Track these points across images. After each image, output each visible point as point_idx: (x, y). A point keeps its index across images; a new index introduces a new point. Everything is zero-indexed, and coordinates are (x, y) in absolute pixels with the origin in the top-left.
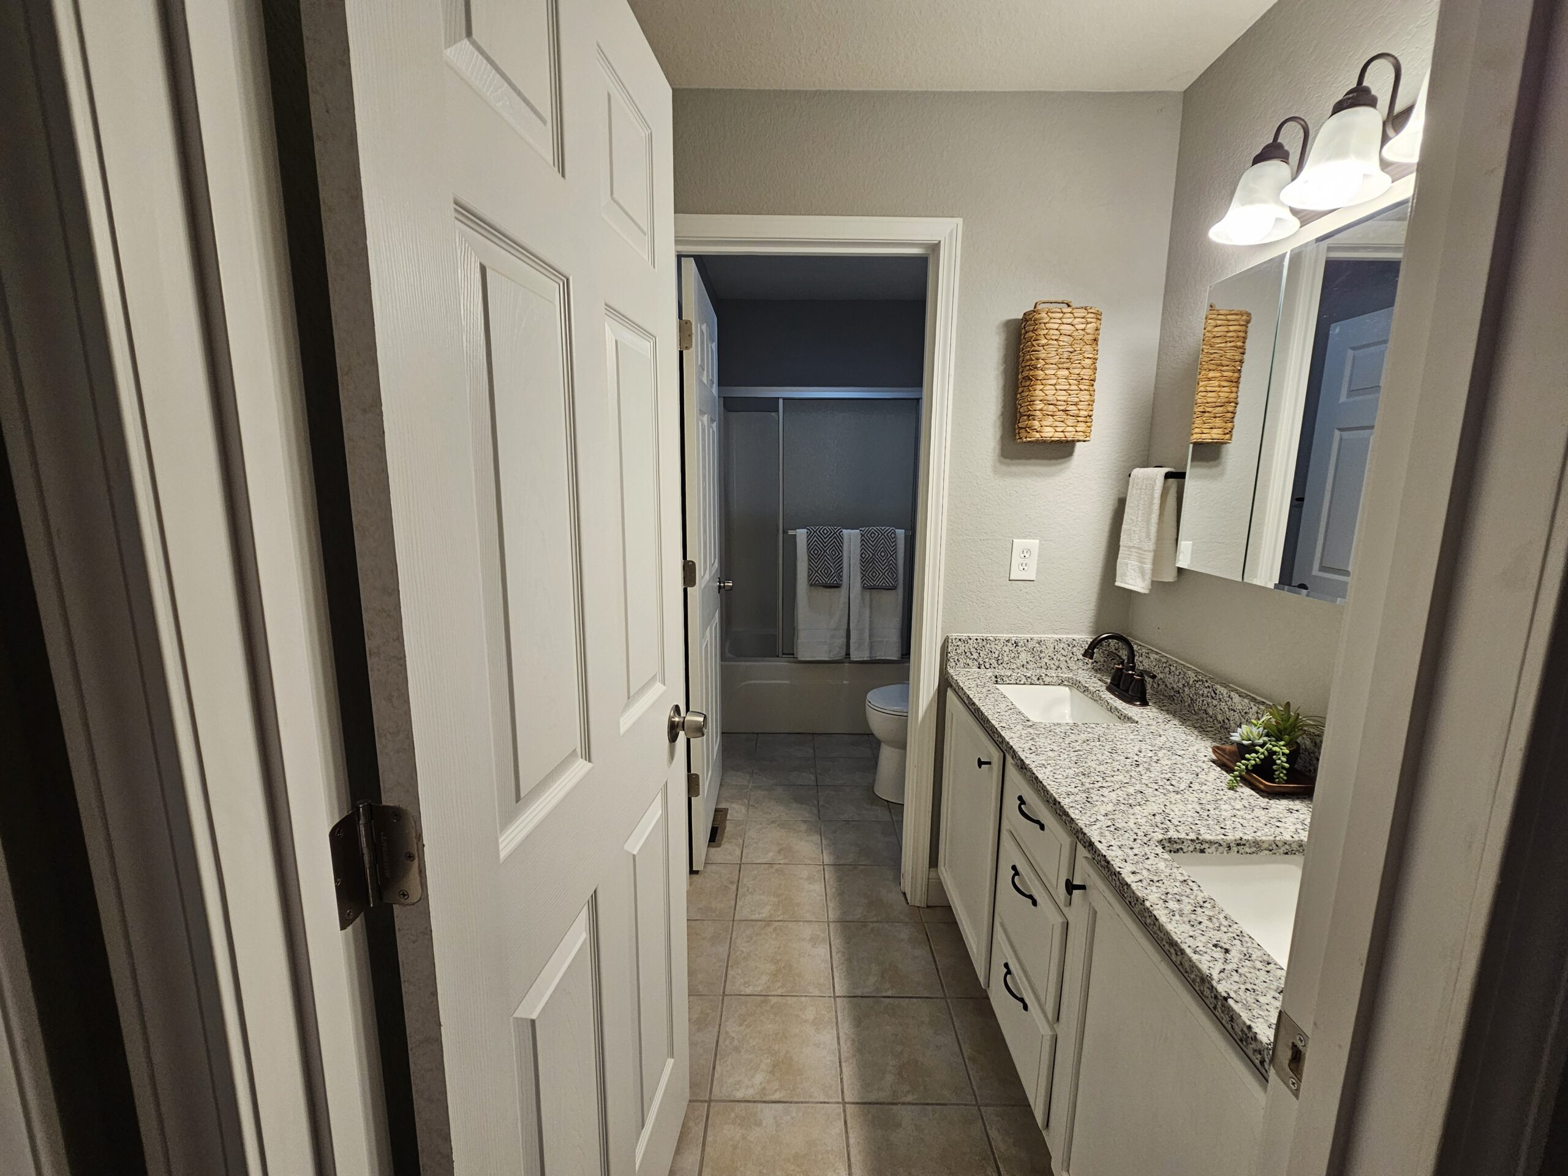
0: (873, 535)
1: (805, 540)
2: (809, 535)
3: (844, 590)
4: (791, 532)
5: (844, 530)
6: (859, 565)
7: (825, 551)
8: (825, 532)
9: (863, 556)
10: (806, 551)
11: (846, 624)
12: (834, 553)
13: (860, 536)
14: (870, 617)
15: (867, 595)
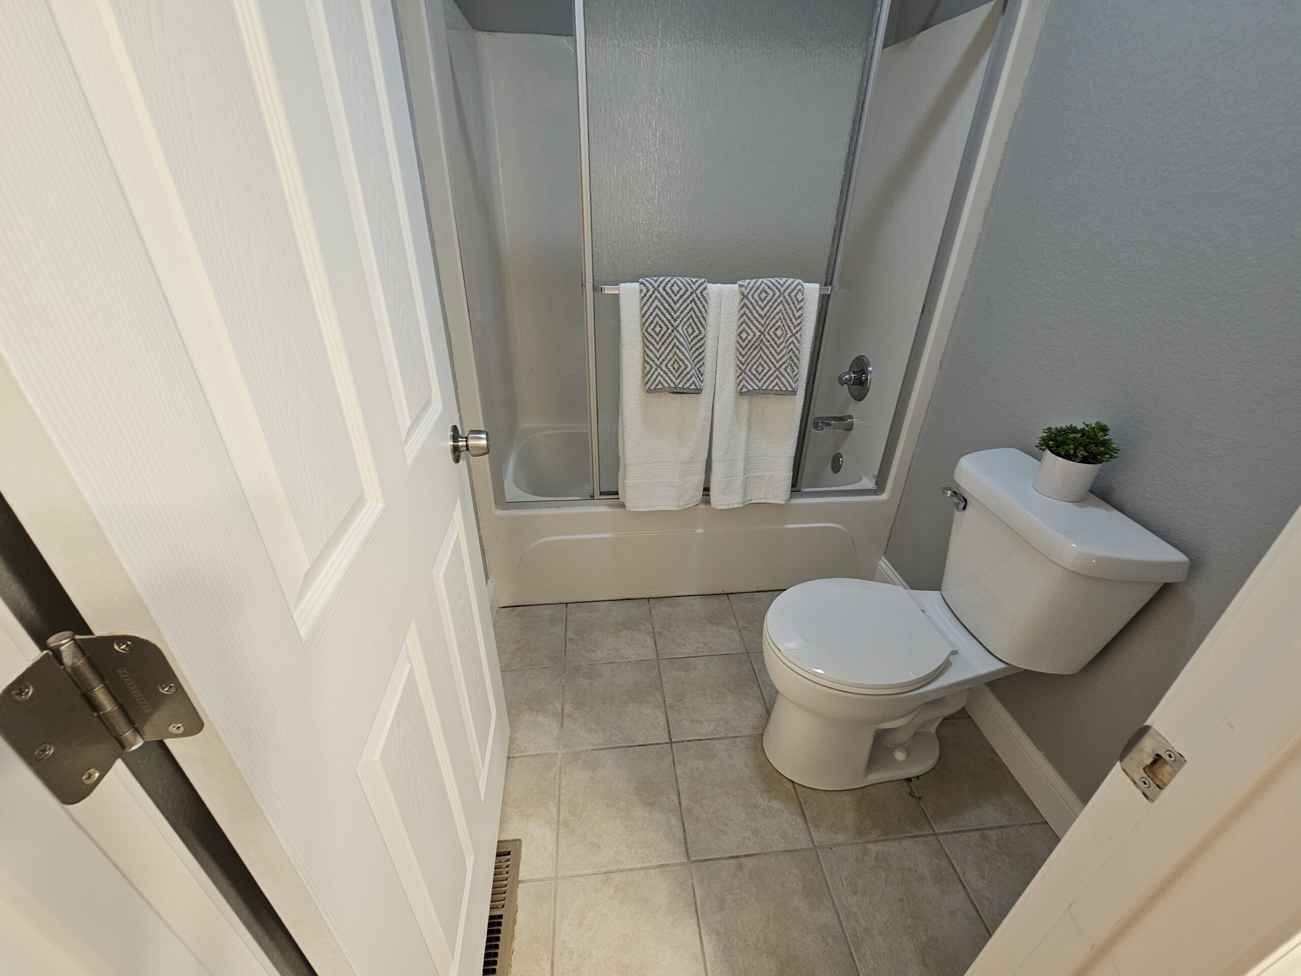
0: (763, 295)
1: (637, 305)
2: (645, 297)
3: (704, 399)
4: (609, 290)
5: (710, 286)
6: (733, 352)
7: (675, 328)
8: (675, 288)
9: (744, 335)
10: (638, 326)
11: (707, 452)
12: (690, 330)
13: (738, 298)
14: (747, 440)
15: (745, 402)
